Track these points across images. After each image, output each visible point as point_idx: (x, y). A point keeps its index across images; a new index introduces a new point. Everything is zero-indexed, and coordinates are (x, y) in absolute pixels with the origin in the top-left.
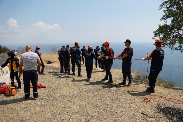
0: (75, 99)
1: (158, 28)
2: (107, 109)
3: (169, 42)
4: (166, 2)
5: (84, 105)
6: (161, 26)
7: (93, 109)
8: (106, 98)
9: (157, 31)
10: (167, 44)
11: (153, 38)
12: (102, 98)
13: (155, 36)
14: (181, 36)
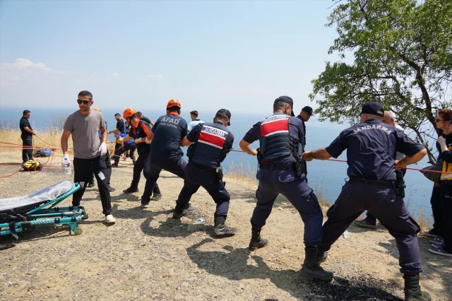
0: (74, 260)
1: (324, 70)
2: (164, 292)
3: (348, 108)
4: (344, 8)
5: (97, 277)
6: (332, 65)
7: (118, 292)
8: (169, 255)
9: (320, 79)
10: (343, 113)
11: (311, 96)
12: (155, 255)
13: (316, 91)
14: (376, 95)
